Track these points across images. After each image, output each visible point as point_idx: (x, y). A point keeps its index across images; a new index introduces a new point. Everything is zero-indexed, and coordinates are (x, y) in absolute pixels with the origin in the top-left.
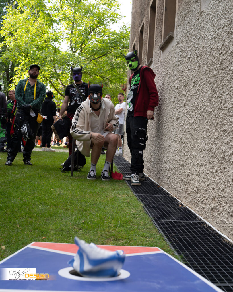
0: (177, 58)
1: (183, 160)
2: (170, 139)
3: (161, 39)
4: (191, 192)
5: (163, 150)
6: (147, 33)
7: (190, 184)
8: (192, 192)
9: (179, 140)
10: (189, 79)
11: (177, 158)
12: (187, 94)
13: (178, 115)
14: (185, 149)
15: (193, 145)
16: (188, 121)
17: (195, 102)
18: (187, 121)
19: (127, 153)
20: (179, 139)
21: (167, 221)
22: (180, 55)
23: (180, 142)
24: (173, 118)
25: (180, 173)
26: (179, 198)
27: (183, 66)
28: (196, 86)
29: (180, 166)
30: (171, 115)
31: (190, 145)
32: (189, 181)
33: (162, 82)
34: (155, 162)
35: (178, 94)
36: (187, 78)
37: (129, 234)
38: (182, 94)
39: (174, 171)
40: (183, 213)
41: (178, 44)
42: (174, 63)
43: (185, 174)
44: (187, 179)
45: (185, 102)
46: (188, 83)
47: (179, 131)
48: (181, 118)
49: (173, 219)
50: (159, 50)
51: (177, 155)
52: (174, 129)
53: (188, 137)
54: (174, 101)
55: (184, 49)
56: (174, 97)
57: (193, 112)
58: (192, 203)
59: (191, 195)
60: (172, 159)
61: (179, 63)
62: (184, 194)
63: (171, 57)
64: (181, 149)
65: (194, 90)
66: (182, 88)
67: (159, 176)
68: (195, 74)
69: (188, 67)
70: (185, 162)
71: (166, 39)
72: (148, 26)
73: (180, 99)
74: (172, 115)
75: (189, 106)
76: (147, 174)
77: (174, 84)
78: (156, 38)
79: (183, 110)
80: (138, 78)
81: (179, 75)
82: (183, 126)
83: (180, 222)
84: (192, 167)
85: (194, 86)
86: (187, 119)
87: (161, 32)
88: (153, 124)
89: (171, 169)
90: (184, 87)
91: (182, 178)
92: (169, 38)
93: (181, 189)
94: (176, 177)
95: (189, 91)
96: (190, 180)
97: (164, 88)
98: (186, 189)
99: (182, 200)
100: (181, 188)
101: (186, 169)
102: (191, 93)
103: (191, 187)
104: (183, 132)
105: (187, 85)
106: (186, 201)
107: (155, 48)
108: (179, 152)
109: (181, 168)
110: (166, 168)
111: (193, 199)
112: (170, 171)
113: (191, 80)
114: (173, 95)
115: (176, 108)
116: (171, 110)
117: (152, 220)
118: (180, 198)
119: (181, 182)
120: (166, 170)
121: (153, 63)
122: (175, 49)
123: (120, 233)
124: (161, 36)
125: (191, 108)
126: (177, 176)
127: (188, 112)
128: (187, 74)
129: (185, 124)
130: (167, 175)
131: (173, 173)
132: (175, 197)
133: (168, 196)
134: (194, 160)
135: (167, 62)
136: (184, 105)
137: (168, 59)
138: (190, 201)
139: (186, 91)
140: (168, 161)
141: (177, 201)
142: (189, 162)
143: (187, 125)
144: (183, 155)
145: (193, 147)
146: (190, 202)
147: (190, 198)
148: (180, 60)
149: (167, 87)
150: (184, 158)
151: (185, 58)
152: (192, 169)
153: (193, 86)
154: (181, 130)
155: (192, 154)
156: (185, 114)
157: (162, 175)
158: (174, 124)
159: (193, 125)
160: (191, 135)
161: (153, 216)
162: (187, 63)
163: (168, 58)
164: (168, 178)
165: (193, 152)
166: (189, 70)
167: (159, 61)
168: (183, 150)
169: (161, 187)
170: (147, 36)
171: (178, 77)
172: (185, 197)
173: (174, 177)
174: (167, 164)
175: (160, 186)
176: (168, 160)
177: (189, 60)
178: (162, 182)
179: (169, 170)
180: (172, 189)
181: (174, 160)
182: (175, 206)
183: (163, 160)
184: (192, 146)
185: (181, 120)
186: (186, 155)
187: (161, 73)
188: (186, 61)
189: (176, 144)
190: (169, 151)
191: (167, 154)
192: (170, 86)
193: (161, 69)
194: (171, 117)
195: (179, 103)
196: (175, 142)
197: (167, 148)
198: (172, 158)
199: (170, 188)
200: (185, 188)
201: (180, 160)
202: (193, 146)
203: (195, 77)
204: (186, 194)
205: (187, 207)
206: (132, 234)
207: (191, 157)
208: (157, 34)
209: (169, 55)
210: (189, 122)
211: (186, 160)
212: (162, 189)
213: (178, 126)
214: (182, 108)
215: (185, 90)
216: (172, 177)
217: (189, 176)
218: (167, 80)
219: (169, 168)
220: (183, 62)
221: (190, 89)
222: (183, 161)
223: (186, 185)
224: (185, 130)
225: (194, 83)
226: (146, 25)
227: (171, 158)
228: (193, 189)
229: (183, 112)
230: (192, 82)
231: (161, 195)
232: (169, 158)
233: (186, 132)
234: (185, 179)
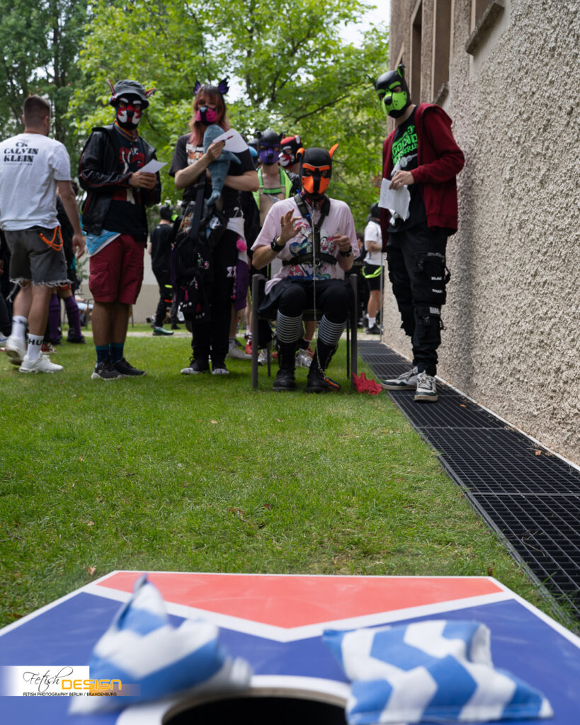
0: (517, 62)
1: (542, 330)
2: (503, 280)
3: (470, 24)
4: (568, 416)
5: (484, 312)
6: (432, 23)
7: (563, 394)
8: (572, 415)
9: (527, 279)
10: (552, 109)
11: (523, 328)
12: (549, 151)
13: (525, 212)
14: (546, 300)
15: (569, 286)
16: (553, 223)
17: (573, 167)
18: (549, 225)
19: (391, 332)
20: (527, 276)
21: (509, 494)
22: (524, 51)
23: (530, 283)
24: (508, 223)
25: (534, 368)
26: (533, 433)
27: (535, 78)
28: (574, 123)
29: (533, 349)
30: (505, 217)
31: (562, 288)
32: (561, 384)
33: (477, 137)
34: (463, 344)
35: (522, 157)
36: (547, 105)
37: (403, 538)
38: (533, 153)
39: (516, 362)
40: (549, 472)
41: (517, 23)
42: (507, 79)
43: (550, 367)
44: (553, 380)
45: (542, 172)
46: (549, 121)
47: (528, 255)
48: (531, 220)
49: (523, 490)
50: (466, 54)
51: (523, 320)
52: (514, 251)
53: (554, 267)
54: (511, 179)
55: (534, 31)
56: (511, 168)
57: (567, 195)
58: (572, 444)
59: (567, 424)
60: (510, 333)
61: (522, 73)
62: (547, 422)
63: (499, 63)
64: (536, 303)
65: (568, 134)
66: (533, 137)
67: (475, 380)
68: (570, 89)
69: (550, 75)
70: (549, 334)
71: (483, 18)
72: (433, 5)
73: (527, 168)
74: (507, 217)
75: (556, 183)
76: (442, 378)
77: (509, 134)
78: (455, 28)
79: (536, 197)
80: (412, 136)
81: (522, 104)
82: (538, 239)
83: (545, 498)
84: (569, 347)
85: (568, 123)
86: (550, 219)
87: (468, 8)
88: (454, 251)
89: (507, 358)
90: (538, 134)
91: (539, 380)
92: (491, 13)
93: (538, 410)
94: (521, 379)
95: (555, 142)
96: (566, 383)
97: (480, 150)
98: (552, 407)
99: (541, 439)
100: (538, 407)
101: (551, 354)
102: (561, 146)
103: (569, 401)
104: (539, 255)
105: (548, 125)
106: (553, 440)
107: (454, 52)
108: (528, 310)
109: (537, 353)
110: (493, 356)
111: (575, 432)
112: (504, 364)
113: (560, 108)
114: (508, 163)
115: (516, 196)
116: (503, 204)
117: (466, 493)
118: (536, 433)
119: (536, 391)
120: (495, 362)
121: (451, 95)
122: (509, 40)
123: (375, 535)
124: (468, 18)
125: (563, 185)
126: (525, 376)
127: (553, 198)
128: (547, 94)
129: (545, 234)
130: (496, 376)
131: (514, 368)
132: (522, 429)
133: (501, 428)
134: (575, 326)
135: (487, 80)
136: (541, 182)
137: (490, 73)
138: (566, 438)
139: (546, 144)
140: (499, 337)
141: (527, 440)
142: (559, 335)
143: (551, 234)
144: (541, 318)
145: (571, 290)
146: (566, 443)
147: (564, 431)
148: (524, 64)
149: (489, 148)
150: (544, 325)
151: (541, 54)
152: (570, 352)
153: (565, 123)
154: (532, 253)
155: (569, 310)
156: (544, 205)
157: (483, 375)
158: (513, 240)
159: (570, 232)
160: (564, 260)
161: (468, 484)
162: (547, 65)
163: (491, 68)
164: (500, 384)
165: (571, 306)
166: (552, 82)
167: (464, 86)
168: (540, 303)
169: (481, 408)
170: (432, 30)
171: (520, 112)
172: (548, 429)
173: (518, 379)
174: (495, 346)
175: (479, 404)
176: (498, 335)
177: (553, 56)
178: (484, 395)
179: (501, 363)
180: (511, 409)
181: (515, 333)
182: (524, 453)
183: (485, 338)
184: (567, 290)
185: (532, 226)
186: (549, 315)
187: (473, 114)
188: (542, 61)
189: (521, 291)
190: (499, 312)
191: (496, 322)
192: (499, 142)
193: (471, 105)
194: (502, 222)
195: (525, 180)
196: (518, 286)
197: (494, 305)
198: (509, 330)
199: (506, 407)
200: (549, 405)
201: (532, 332)
202: (570, 288)
203: (570, 97)
204: (553, 422)
205: (559, 456)
206: (410, 538)
207: (566, 319)
208: (459, 16)
209: (491, 60)
210: (557, 227)
211: (550, 329)
212: (485, 412)
213: (524, 243)
214: (535, 193)
215: (543, 142)
216: (511, 380)
217: (562, 373)
218: (490, 128)
219: (500, 355)
220: (534, 67)
221: (558, 133)
222: (542, 333)
223: (552, 398)
224: (545, 250)
225: (570, 113)
226: (427, 3)
227: (507, 331)
228: (575, 407)
229: (537, 202)
230: (563, 114)
231: (484, 428)
232: (502, 330)
233: (548, 254)
234: (549, 380)
